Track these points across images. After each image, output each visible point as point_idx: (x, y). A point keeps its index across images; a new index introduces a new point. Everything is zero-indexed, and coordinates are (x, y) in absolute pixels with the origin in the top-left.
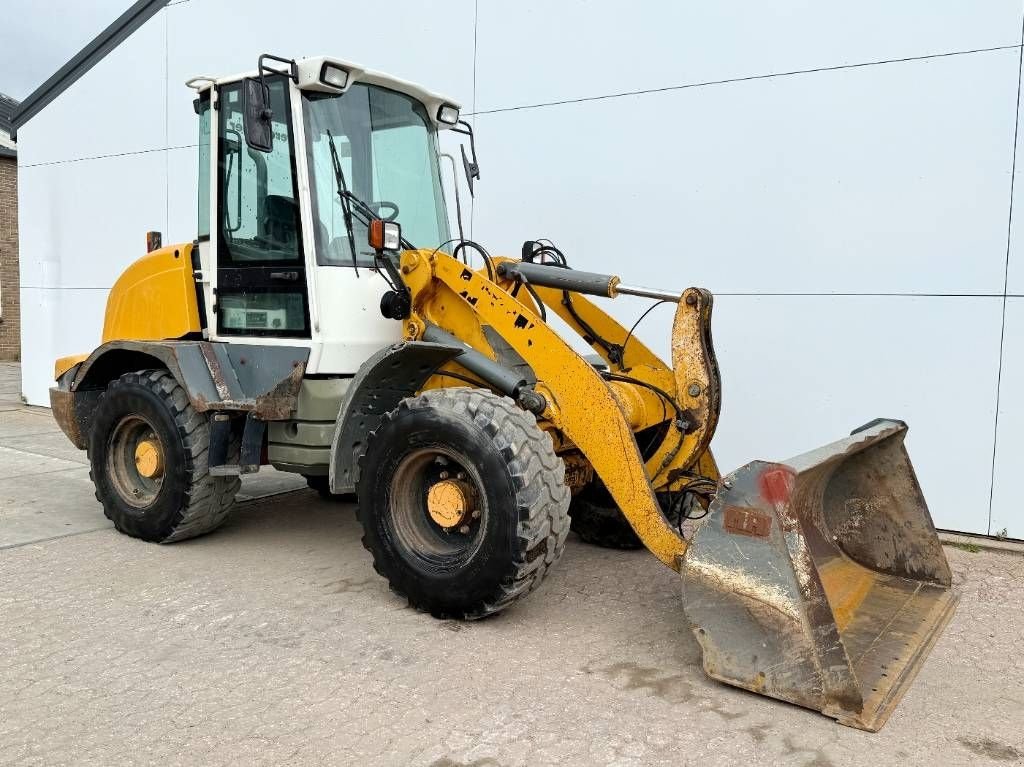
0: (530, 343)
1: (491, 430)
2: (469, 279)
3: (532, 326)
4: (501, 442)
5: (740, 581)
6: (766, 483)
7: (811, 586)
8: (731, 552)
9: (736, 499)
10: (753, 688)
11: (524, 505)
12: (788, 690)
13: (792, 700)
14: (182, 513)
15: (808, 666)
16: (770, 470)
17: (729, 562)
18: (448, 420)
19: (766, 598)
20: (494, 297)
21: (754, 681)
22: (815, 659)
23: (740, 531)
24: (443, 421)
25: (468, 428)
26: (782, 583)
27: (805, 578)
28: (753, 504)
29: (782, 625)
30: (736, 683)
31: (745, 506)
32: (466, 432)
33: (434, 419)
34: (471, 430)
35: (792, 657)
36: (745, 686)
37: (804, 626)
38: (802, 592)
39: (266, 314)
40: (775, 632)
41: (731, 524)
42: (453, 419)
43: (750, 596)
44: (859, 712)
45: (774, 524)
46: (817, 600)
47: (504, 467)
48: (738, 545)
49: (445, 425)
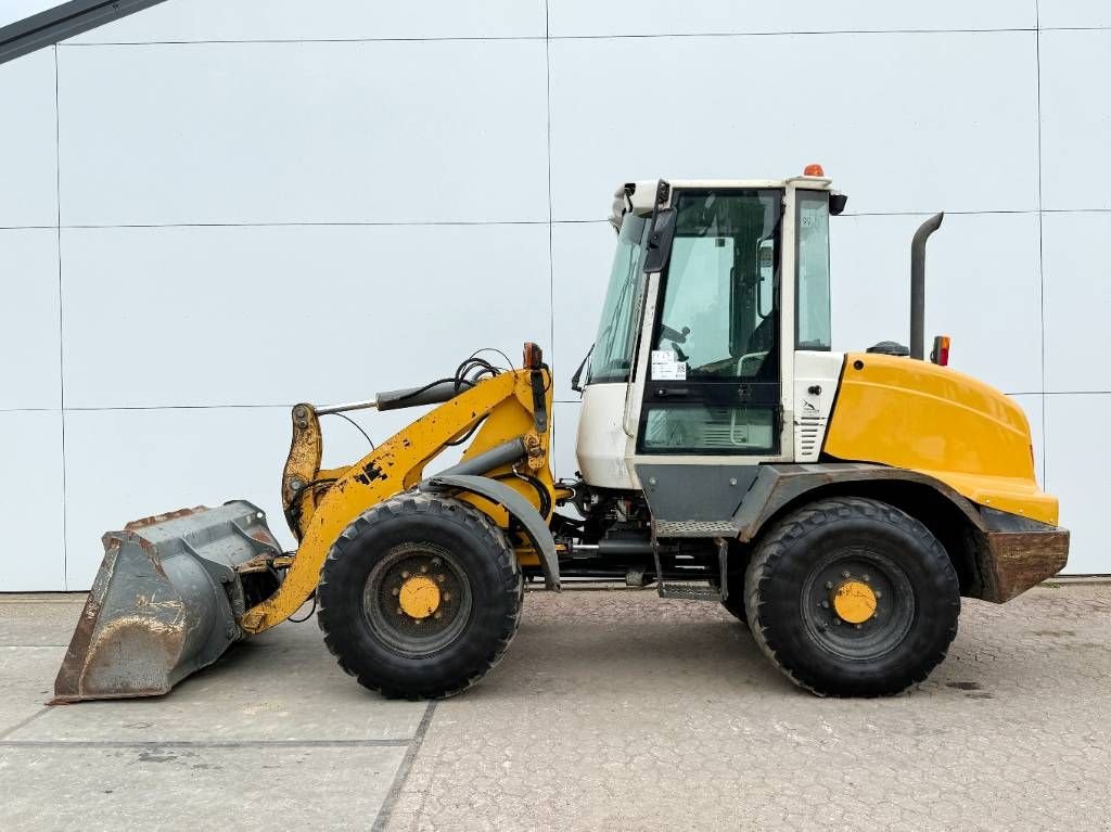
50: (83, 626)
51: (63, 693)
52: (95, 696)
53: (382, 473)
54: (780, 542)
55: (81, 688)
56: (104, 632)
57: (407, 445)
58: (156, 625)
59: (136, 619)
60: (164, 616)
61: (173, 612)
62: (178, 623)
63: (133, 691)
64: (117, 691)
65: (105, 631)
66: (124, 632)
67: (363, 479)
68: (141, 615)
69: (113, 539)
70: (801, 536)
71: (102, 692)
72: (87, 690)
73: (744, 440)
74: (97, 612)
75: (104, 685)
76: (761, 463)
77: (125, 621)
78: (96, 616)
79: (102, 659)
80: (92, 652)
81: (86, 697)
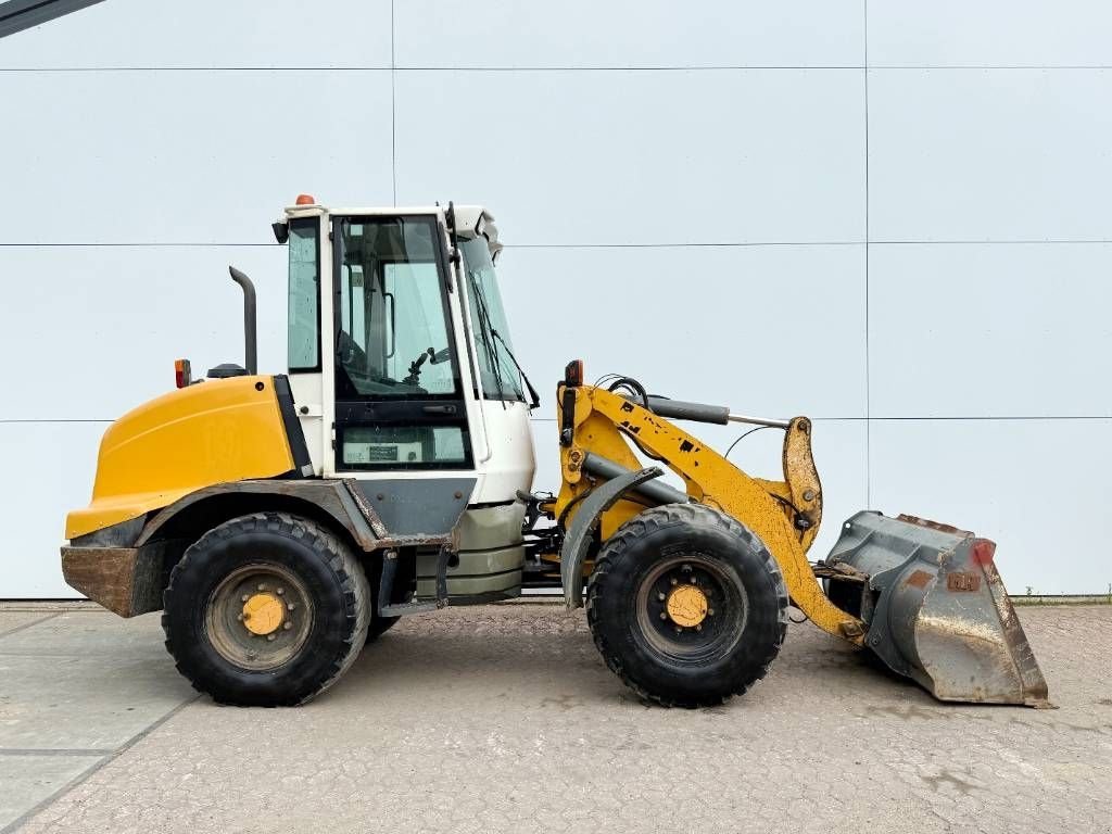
0: (696, 464)
1: (747, 537)
2: (631, 411)
3: (697, 450)
4: (756, 545)
5: (960, 625)
6: (976, 552)
7: (1010, 618)
8: (952, 606)
9: (954, 568)
10: (974, 700)
11: (782, 596)
12: (998, 695)
13: (1002, 701)
14: (336, 663)
15: (1010, 675)
16: (978, 544)
17: (949, 614)
18: (704, 531)
19: (979, 634)
20: (658, 426)
21: (973, 696)
22: (1014, 670)
23: (958, 589)
24: (699, 533)
25: (725, 535)
26: (988, 621)
27: (1005, 615)
28: (968, 569)
29: (990, 651)
30: (961, 699)
31: (961, 571)
32: (724, 540)
33: (689, 532)
34: (729, 538)
35: (999, 671)
36: (967, 700)
37: (1005, 648)
38: (1003, 624)
39: (396, 448)
40: (986, 656)
41: (952, 585)
42: (709, 530)
43: (966, 635)
44: (1046, 697)
45: (982, 580)
46: (1014, 628)
47: (763, 566)
48: (958, 600)
49: (701, 536)
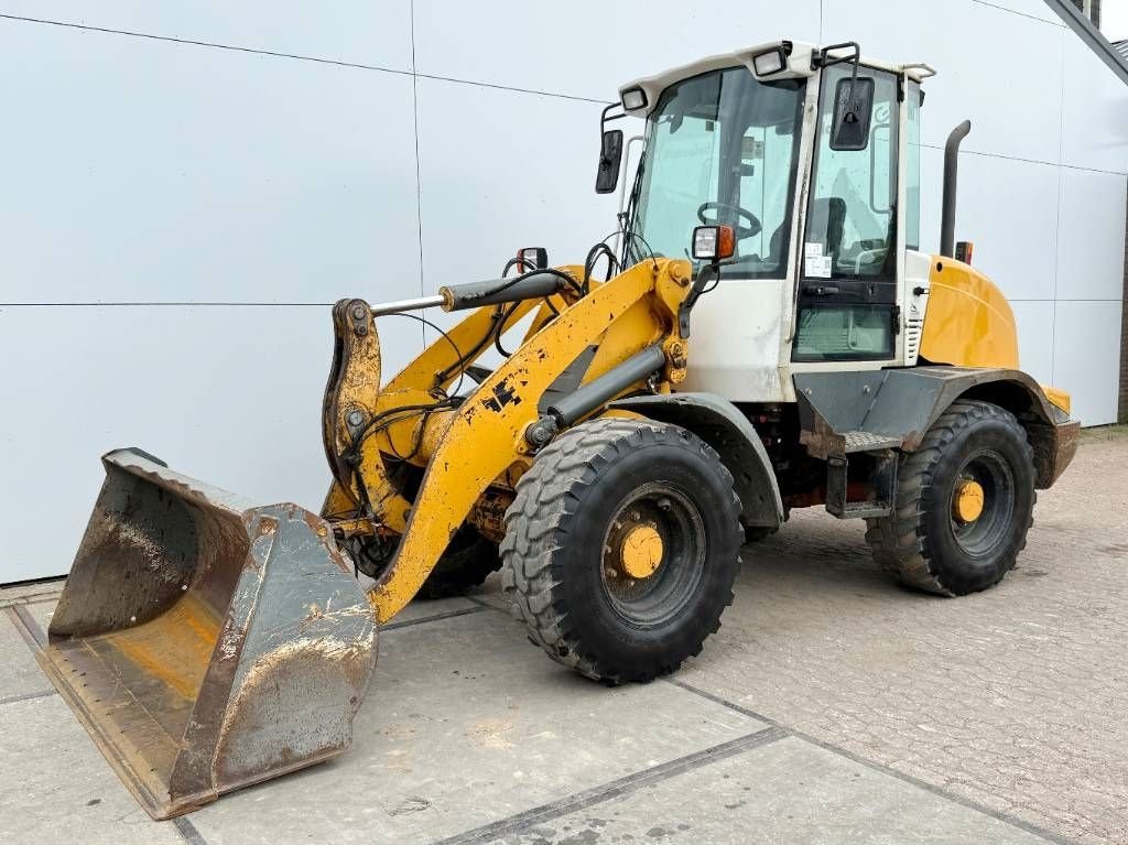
50: (215, 671)
51: (185, 792)
52: (238, 784)
53: (514, 395)
54: (937, 448)
55: (214, 775)
56: (251, 675)
57: (543, 356)
58: (333, 647)
59: (304, 643)
60: (344, 631)
61: (358, 620)
62: (365, 638)
63: (300, 759)
64: (276, 765)
65: (252, 673)
66: (284, 670)
67: (492, 405)
68: (310, 636)
69: (264, 520)
70: (953, 440)
71: (249, 774)
72: (225, 777)
73: (854, 344)
74: (240, 645)
75: (252, 761)
76: (883, 368)
77: (284, 650)
78: (238, 652)
79: (248, 718)
80: (231, 712)
81: (225, 788)
